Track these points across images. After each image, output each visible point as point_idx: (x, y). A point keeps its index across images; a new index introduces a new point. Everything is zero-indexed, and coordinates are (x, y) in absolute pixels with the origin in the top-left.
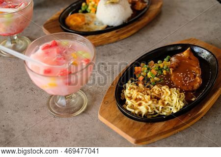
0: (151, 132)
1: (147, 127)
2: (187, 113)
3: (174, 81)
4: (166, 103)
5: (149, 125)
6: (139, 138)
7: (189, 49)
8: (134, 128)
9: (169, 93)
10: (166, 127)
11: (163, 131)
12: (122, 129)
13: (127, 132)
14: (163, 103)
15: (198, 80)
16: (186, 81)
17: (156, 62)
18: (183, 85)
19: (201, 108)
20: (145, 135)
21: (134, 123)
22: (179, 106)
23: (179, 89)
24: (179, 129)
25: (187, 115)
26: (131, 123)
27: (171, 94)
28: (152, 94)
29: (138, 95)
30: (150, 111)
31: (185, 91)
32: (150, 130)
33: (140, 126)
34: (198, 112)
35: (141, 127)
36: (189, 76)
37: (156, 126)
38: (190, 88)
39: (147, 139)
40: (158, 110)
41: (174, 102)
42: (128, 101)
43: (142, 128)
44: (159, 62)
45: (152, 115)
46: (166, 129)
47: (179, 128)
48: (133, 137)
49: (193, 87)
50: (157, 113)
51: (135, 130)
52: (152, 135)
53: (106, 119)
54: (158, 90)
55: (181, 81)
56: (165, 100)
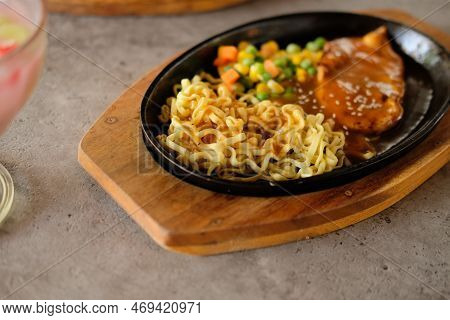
0: (223, 219)
1: (214, 203)
2: (342, 188)
3: (324, 99)
4: (287, 148)
5: (222, 200)
6: (182, 231)
7: (381, 30)
8: (174, 201)
9: (302, 124)
10: (271, 213)
11: (262, 223)
12: (136, 197)
13: (147, 208)
14: (278, 149)
15: (393, 108)
16: (358, 104)
17: (283, 46)
18: (347, 113)
19: (387, 181)
20: (201, 226)
21: (177, 187)
22: (323, 165)
23: (331, 122)
24: (310, 230)
25: (343, 192)
26: (171, 186)
27: (306, 129)
28: (252, 119)
29: (208, 112)
30: (234, 161)
31: (349, 130)
32: (222, 214)
33: (193, 198)
34: (374, 189)
35: (197, 200)
36: (368, 93)
37: (241, 207)
38: (365, 124)
39: (206, 239)
40: (259, 165)
41: (312, 150)
42: (175, 123)
43: (198, 204)
44: (291, 48)
45: (237, 175)
46: (271, 220)
47: (309, 226)
48: (163, 224)
49: (373, 123)
50: (253, 173)
51: (175, 206)
52: (223, 227)
53: (98, 162)
54: (272, 111)
55: (343, 102)
56: (284, 142)
